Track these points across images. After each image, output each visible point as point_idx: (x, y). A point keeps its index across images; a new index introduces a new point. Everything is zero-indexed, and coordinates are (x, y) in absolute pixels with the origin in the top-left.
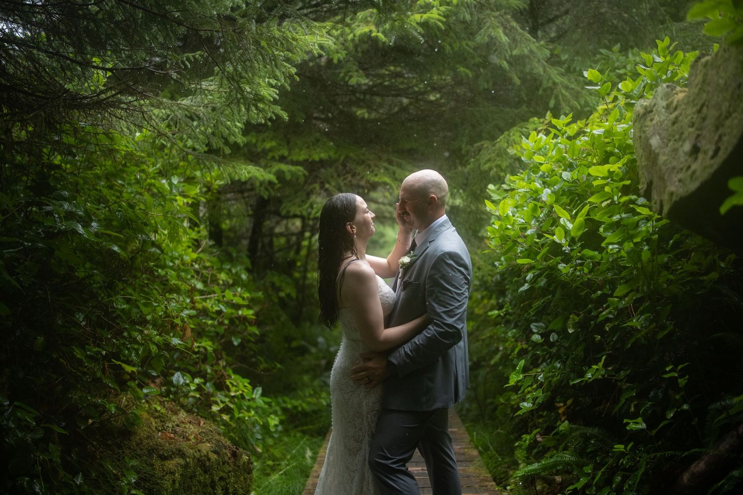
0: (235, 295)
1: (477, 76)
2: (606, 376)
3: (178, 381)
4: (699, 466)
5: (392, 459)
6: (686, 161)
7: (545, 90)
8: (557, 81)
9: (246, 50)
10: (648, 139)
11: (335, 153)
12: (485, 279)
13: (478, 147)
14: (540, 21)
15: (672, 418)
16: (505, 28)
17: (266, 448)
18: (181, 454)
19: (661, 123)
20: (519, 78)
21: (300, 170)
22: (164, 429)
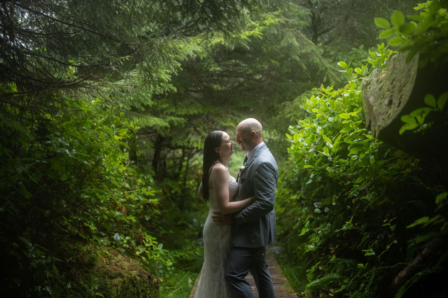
0: (147, 191)
1: (282, 66)
2: (354, 228)
3: (117, 238)
4: (403, 273)
5: (237, 274)
6: (386, 109)
7: (321, 72)
8: (327, 66)
9: (154, 54)
10: (368, 98)
11: (202, 110)
12: (289, 180)
13: (284, 105)
14: (319, 32)
15: (389, 249)
16: (297, 38)
17: (166, 279)
18: (121, 276)
19: (375, 89)
20: (306, 65)
21: (182, 120)
22: (110, 264)
